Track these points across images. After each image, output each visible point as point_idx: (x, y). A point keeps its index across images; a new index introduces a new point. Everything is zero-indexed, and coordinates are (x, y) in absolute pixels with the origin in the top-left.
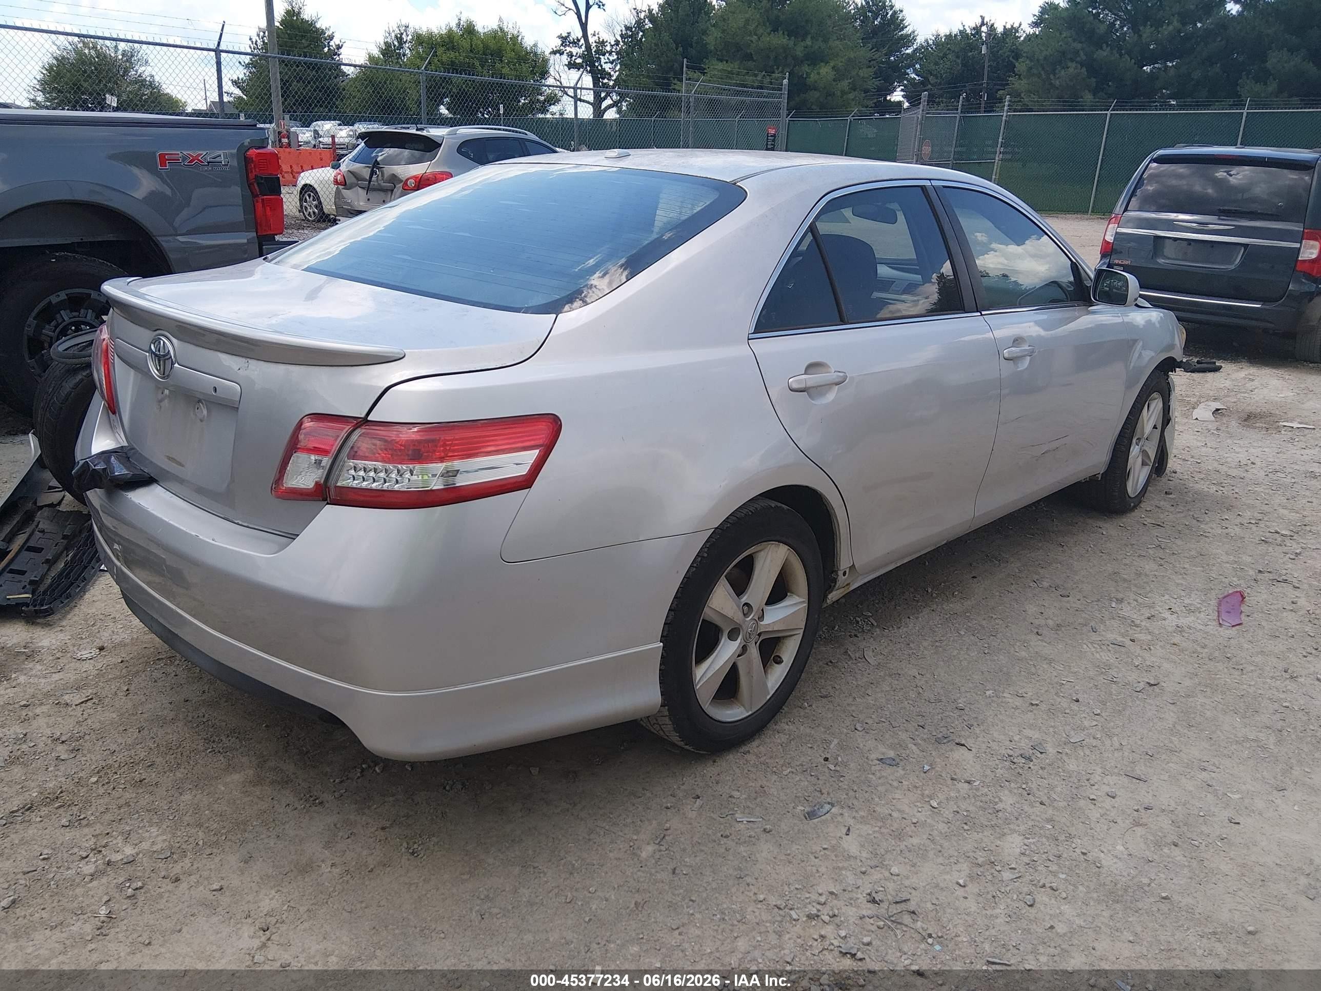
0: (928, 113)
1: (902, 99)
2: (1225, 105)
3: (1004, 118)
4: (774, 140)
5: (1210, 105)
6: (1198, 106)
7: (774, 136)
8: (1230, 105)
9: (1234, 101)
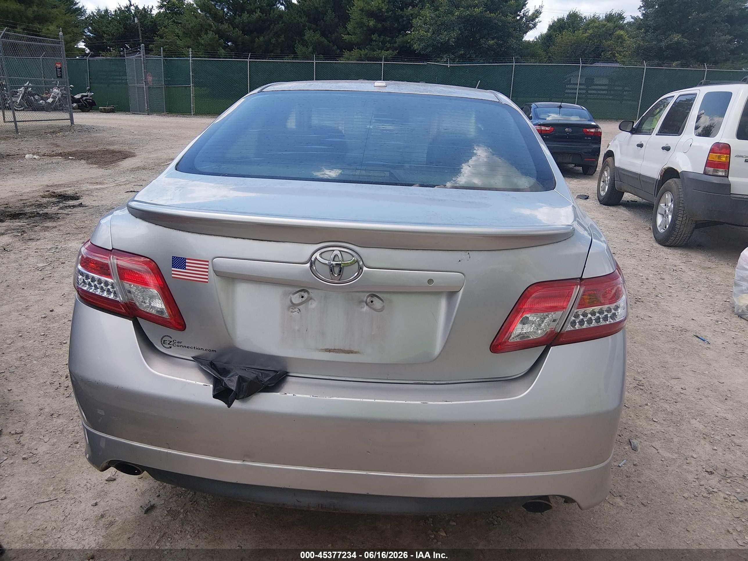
0: (146, 57)
1: (84, 47)
2: (290, 58)
3: (191, 61)
4: (61, 71)
5: (283, 58)
6: (276, 57)
7: (60, 68)
8: (292, 58)
9: (294, 56)
